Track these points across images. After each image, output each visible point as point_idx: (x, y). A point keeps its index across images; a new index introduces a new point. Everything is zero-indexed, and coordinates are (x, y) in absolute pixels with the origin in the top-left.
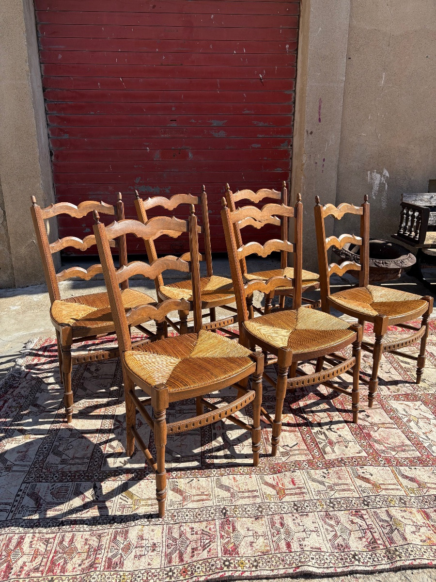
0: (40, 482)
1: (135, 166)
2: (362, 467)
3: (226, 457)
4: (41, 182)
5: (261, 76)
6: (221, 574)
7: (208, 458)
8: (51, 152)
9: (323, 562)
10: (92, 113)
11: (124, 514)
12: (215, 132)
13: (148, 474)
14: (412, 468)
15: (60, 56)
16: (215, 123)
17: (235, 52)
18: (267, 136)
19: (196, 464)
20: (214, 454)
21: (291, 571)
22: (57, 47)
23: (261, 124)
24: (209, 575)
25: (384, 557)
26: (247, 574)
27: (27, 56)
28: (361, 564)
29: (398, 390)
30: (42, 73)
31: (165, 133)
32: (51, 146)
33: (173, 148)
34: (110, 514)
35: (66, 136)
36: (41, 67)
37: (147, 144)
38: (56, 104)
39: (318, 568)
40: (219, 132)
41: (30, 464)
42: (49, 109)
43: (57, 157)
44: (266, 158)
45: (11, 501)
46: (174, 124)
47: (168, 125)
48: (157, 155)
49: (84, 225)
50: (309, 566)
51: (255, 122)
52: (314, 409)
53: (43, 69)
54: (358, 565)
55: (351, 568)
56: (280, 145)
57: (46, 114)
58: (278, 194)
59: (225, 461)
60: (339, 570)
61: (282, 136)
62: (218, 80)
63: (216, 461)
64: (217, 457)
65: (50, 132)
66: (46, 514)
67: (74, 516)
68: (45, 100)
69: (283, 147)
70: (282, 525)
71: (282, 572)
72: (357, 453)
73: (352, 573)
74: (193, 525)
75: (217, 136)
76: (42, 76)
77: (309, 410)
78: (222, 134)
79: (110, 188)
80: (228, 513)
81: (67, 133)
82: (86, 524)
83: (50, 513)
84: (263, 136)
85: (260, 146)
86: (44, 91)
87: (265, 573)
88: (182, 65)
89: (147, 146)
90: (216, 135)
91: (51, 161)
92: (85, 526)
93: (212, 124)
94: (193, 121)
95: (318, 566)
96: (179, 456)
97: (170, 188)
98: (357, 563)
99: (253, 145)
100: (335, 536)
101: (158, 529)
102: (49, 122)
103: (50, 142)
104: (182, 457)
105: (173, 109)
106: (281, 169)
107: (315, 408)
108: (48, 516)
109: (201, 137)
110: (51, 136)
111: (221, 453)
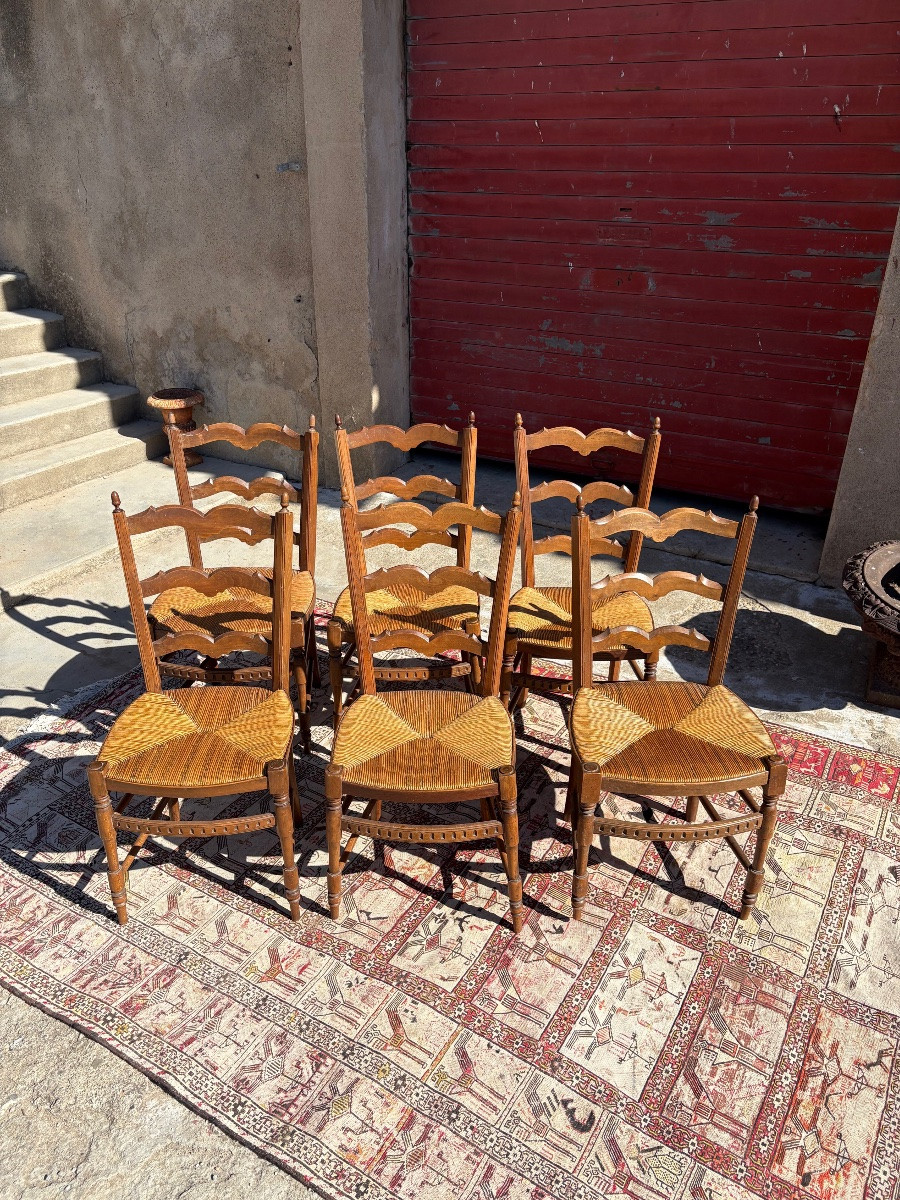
0: (63, 814)
1: (544, 298)
2: (416, 1003)
3: (275, 888)
4: (369, 320)
5: (837, 109)
6: (92, 1025)
7: (251, 877)
8: (409, 259)
9: (198, 1085)
10: (480, 190)
11: (97, 899)
12: (710, 238)
13: (167, 862)
14: (495, 1047)
15: (438, 83)
16: (713, 218)
17: (781, 54)
18: (832, 253)
19: (229, 876)
20: (265, 875)
21: (155, 1071)
22: (435, 63)
23: (820, 224)
24: (82, 1019)
25: (272, 1131)
26: (114, 1043)
27: (362, 95)
28: (235, 1119)
29: (682, 912)
30: (409, 114)
31: (605, 235)
32: (411, 248)
33: (619, 267)
34: (84, 890)
35: (435, 233)
36: (406, 104)
37: (570, 255)
38: (424, 173)
39: (186, 1088)
40: (717, 238)
41: (77, 784)
42: (413, 181)
43: (418, 269)
44: (818, 305)
45: (20, 823)
46: (627, 218)
47: (615, 219)
48: (586, 280)
49: (449, 397)
50: (176, 1079)
51: (807, 220)
52: (485, 875)
53: (410, 107)
54: (229, 1118)
55: (216, 1115)
56: (861, 277)
57: (408, 191)
58: (637, 442)
59: (265, 891)
60: (203, 1107)
61: (870, 255)
62: (733, 121)
63: (257, 887)
64: (263, 882)
65: (411, 224)
66: (34, 856)
67: (55, 873)
68: (409, 165)
69: (866, 282)
70: (218, 1013)
71: (147, 1065)
72: (443, 979)
73: (212, 1120)
74: (138, 953)
75: (713, 248)
76: (407, 120)
77: (477, 873)
78: (725, 243)
79: (498, 335)
80: (185, 961)
81: (437, 226)
82: (55, 889)
83: (39, 858)
84: (821, 252)
85: (808, 274)
86: (408, 149)
87: (131, 1055)
88: (658, 89)
89: (571, 260)
90: (711, 245)
91: (409, 276)
92: (53, 891)
93: (704, 219)
94: (666, 212)
95: (188, 1086)
96: (226, 856)
97: (603, 346)
98: (231, 1114)
99: (794, 273)
100: (255, 1068)
101: (105, 935)
102: (411, 207)
103: (410, 240)
104: (229, 859)
105: (629, 185)
106: (853, 333)
107: (489, 874)
108: (34, 859)
109: (677, 247)
110: (412, 231)
111: (274, 878)
